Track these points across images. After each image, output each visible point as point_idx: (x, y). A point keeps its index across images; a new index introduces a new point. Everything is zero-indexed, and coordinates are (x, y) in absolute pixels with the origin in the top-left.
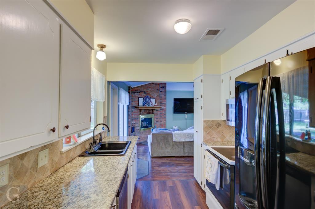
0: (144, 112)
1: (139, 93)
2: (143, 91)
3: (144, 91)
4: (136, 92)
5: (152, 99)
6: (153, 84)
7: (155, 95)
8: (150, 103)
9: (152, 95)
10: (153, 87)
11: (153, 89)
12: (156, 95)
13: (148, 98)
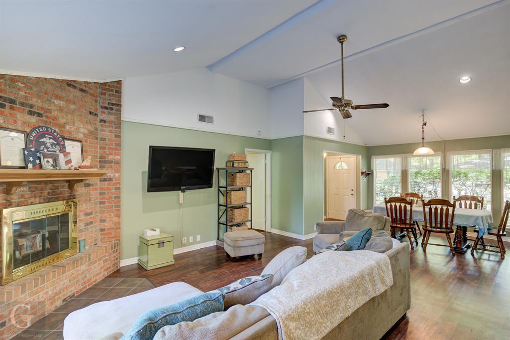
1: (3, 106)
3: (31, 106)
5: (66, 142)
6: (74, 87)
7: (82, 130)
8: (61, 156)
9: (68, 127)
10: (71, 97)
11: (73, 107)
12: (86, 131)
13: (50, 138)
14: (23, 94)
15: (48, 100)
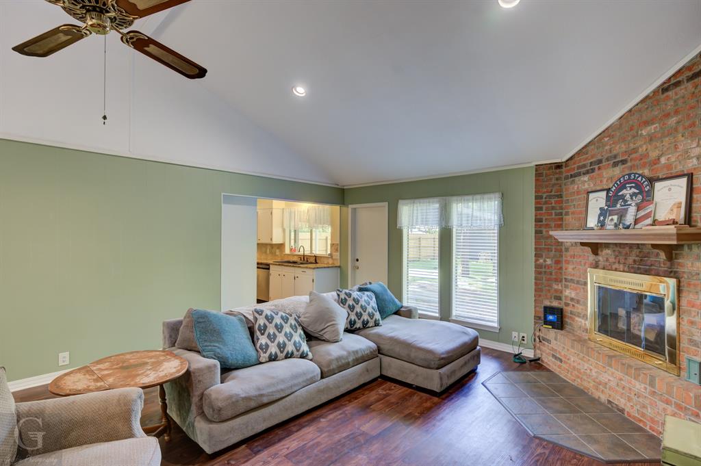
0: (612, 260)
1: (593, 170)
2: (608, 159)
3: (615, 157)
4: (579, 174)
5: (658, 185)
6: (678, 84)
13: (631, 187)
14: (607, 147)
15: (634, 137)
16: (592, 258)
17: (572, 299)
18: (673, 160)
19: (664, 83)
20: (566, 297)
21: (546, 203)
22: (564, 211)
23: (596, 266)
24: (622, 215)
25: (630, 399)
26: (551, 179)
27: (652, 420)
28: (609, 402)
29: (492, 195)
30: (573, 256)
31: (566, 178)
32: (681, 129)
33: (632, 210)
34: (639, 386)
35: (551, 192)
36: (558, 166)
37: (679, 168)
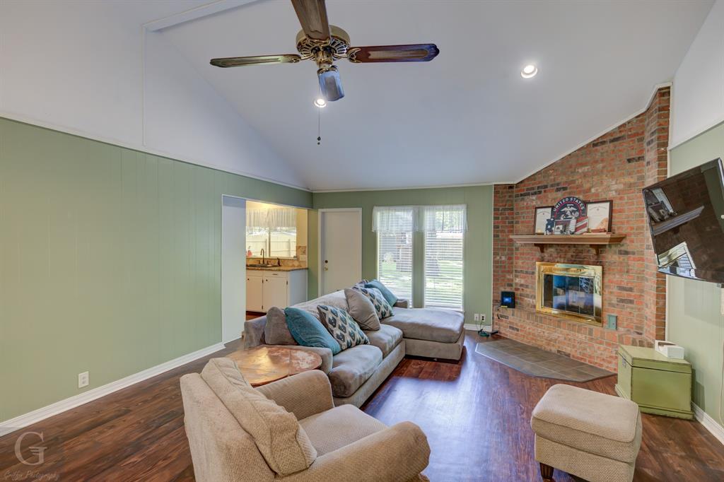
0: (555, 255)
1: (540, 192)
2: (552, 186)
3: (558, 184)
4: (528, 194)
5: (589, 206)
6: (603, 143)
9: (593, 190)
13: (570, 207)
14: (552, 177)
15: (572, 172)
16: (538, 254)
17: (522, 285)
18: (600, 190)
19: (595, 141)
20: (516, 284)
21: (501, 214)
22: (514, 221)
23: (542, 260)
24: (566, 225)
25: (574, 346)
26: (505, 196)
27: (590, 357)
28: (559, 351)
29: (460, 206)
30: (523, 254)
31: (517, 196)
32: (605, 172)
33: (573, 222)
34: (581, 337)
35: (505, 206)
36: (511, 187)
37: (604, 196)
